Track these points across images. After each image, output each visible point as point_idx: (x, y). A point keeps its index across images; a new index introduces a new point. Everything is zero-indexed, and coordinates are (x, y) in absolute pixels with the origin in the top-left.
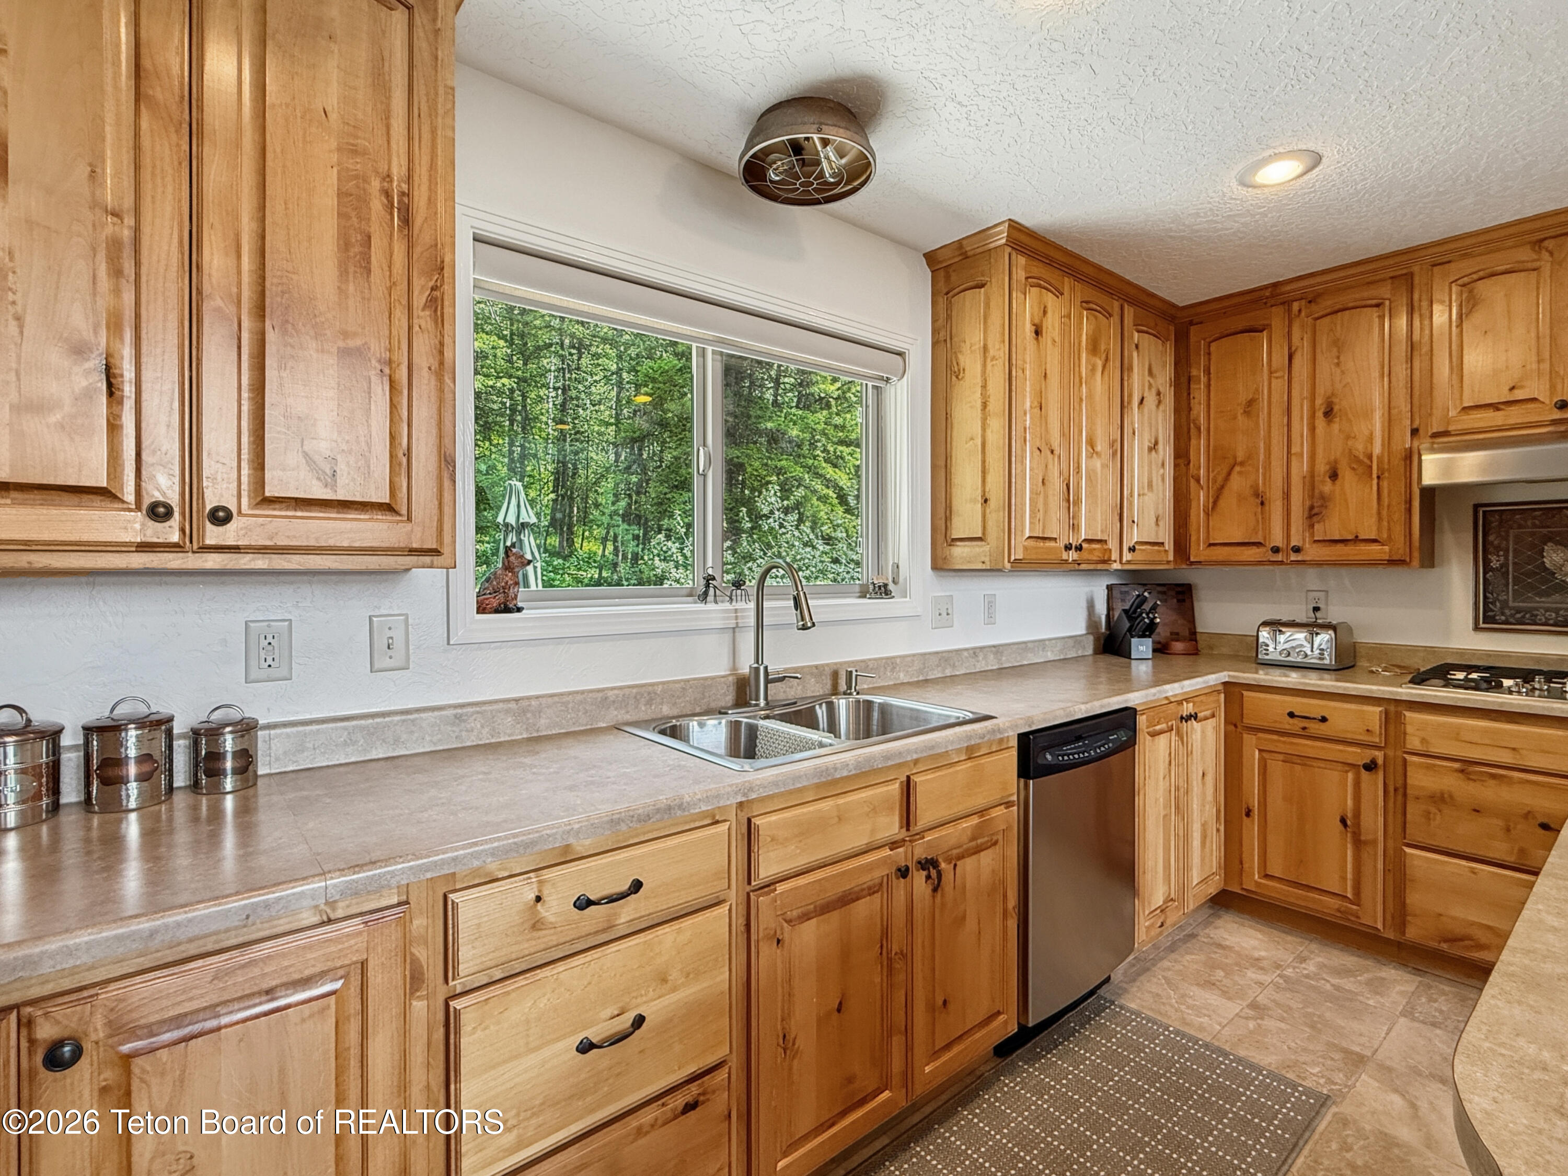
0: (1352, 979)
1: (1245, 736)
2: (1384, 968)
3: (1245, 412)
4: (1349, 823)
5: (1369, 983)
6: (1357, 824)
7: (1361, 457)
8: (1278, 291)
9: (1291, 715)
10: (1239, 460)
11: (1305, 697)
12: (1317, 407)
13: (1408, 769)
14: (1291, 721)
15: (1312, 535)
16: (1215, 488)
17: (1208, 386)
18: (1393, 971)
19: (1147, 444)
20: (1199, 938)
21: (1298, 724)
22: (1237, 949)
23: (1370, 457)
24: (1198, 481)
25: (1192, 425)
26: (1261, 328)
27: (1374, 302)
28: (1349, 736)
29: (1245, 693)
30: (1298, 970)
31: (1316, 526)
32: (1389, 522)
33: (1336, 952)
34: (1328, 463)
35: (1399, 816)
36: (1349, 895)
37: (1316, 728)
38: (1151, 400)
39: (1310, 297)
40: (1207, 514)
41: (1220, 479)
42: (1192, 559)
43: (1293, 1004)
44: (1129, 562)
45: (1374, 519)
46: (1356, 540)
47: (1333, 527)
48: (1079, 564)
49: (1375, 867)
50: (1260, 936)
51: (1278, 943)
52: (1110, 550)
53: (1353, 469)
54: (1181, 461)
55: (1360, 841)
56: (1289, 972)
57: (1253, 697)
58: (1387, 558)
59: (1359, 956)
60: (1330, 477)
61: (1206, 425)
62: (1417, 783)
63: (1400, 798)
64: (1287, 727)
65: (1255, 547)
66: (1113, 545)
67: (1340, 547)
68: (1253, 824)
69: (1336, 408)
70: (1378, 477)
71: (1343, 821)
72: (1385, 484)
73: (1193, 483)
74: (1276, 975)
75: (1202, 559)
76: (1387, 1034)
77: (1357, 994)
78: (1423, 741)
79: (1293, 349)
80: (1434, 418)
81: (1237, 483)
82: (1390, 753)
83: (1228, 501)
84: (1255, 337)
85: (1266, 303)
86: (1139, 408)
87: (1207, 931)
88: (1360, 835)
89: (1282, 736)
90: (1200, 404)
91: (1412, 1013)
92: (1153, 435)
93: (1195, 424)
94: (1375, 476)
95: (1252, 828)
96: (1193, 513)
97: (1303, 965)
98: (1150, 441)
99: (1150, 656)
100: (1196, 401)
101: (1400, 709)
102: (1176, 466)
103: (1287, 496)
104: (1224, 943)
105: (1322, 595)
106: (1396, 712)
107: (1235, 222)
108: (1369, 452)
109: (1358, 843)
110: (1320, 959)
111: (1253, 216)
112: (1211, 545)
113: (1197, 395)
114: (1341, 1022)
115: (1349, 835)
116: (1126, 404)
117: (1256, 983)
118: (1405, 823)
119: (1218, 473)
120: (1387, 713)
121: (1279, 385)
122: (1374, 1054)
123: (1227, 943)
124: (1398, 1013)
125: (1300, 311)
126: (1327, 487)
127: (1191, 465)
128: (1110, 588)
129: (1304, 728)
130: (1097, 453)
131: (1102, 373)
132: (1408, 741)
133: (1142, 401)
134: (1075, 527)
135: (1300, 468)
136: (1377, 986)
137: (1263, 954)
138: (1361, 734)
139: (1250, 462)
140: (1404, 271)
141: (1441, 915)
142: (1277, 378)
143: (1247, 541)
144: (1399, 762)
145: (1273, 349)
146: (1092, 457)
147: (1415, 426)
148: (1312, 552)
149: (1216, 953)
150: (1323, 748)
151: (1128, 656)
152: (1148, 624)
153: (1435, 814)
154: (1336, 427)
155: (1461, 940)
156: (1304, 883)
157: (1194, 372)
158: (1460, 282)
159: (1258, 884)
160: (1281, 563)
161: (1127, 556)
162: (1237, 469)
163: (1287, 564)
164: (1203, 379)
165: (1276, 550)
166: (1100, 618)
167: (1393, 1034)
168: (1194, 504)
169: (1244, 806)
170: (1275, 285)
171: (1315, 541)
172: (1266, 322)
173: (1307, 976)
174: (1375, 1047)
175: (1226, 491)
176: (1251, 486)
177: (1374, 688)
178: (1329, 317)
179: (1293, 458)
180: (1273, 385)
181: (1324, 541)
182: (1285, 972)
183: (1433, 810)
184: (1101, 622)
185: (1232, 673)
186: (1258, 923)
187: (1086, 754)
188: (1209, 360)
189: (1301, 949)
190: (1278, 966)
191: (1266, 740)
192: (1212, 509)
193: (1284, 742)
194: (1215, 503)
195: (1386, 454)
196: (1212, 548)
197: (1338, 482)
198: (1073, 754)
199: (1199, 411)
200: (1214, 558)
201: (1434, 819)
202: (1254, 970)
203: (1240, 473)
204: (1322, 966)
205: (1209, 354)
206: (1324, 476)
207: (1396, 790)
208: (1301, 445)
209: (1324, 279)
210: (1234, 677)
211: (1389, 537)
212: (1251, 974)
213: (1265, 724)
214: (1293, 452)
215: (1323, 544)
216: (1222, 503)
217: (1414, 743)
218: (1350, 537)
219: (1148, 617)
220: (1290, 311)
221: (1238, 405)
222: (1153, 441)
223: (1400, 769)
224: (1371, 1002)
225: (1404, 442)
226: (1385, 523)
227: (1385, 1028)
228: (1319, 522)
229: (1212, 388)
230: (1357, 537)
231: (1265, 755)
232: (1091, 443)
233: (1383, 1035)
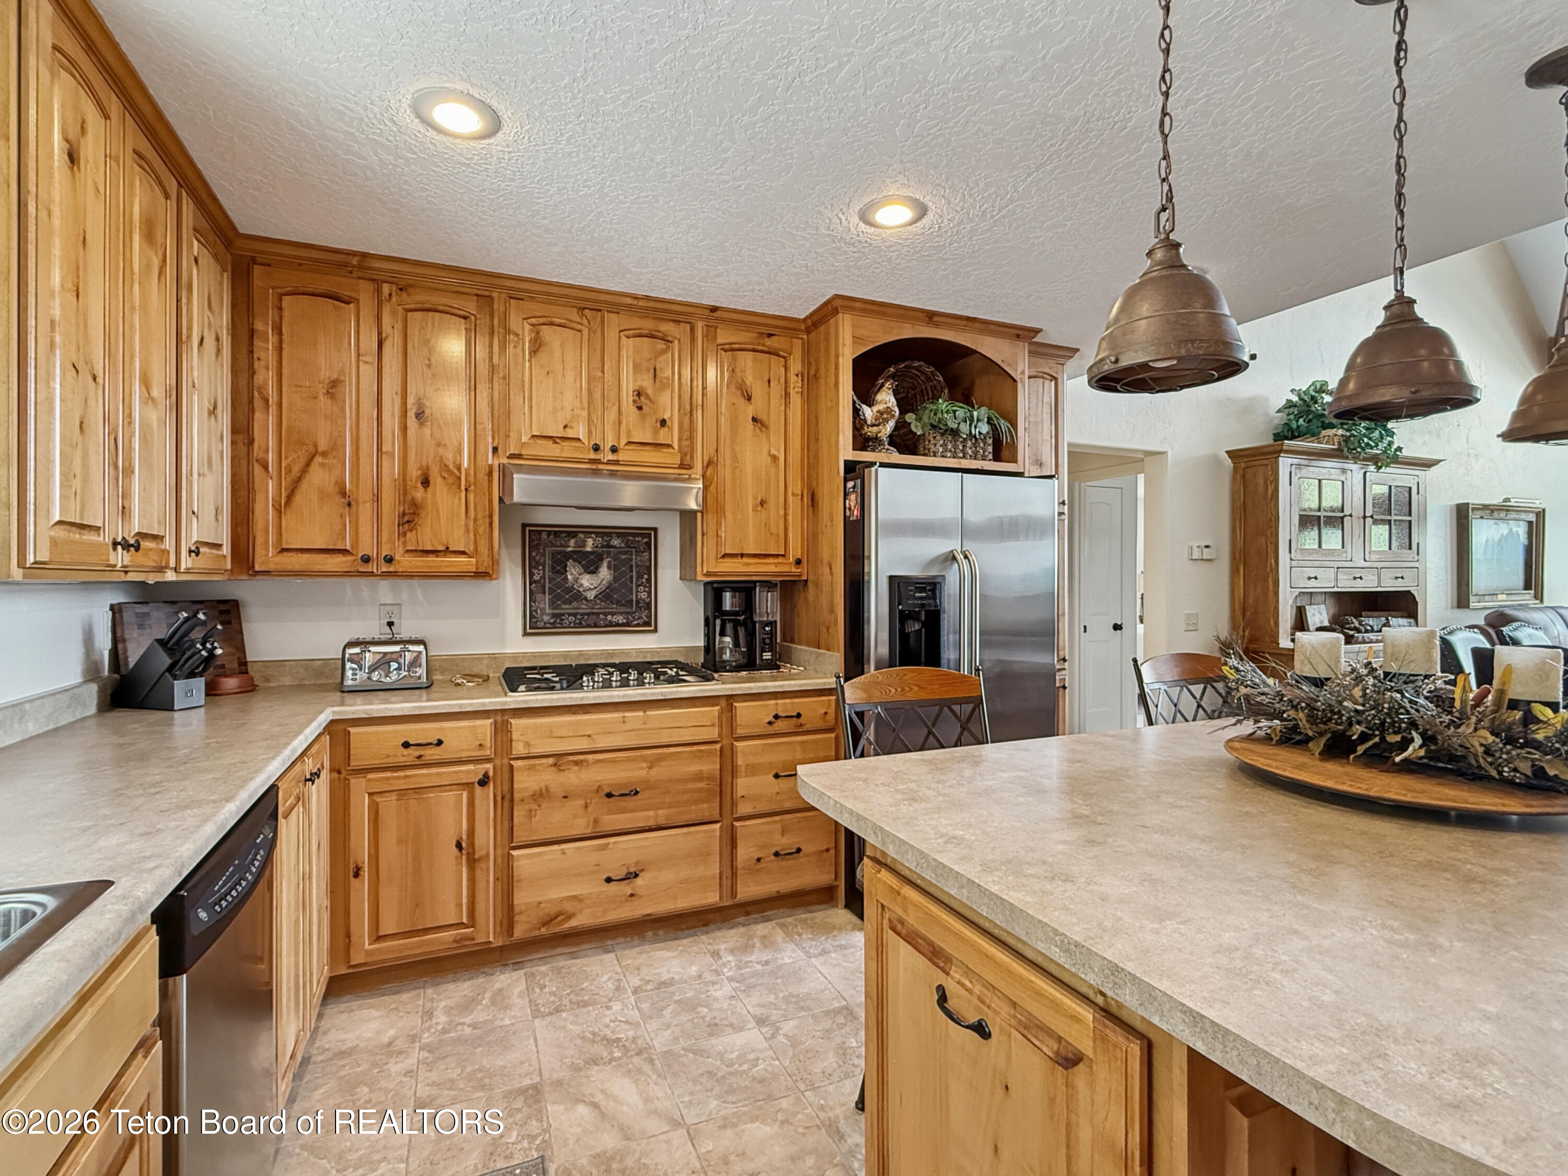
0: (480, 1007)
1: (353, 781)
2: (495, 978)
3: (328, 392)
4: (464, 845)
5: (493, 1002)
6: (472, 844)
7: (451, 467)
8: (367, 265)
9: (406, 745)
10: (321, 449)
11: (419, 722)
12: (409, 406)
13: (515, 774)
14: (406, 752)
15: (404, 543)
16: (289, 479)
17: (280, 349)
18: (502, 977)
19: (207, 405)
20: (313, 1060)
21: (413, 752)
22: (362, 1045)
23: (459, 468)
24: (266, 467)
25: (256, 394)
26: (346, 299)
27: (461, 313)
28: (464, 754)
29: (352, 730)
30: (433, 1030)
31: (409, 535)
32: (475, 535)
33: (451, 986)
34: (421, 468)
35: (506, 823)
36: (465, 921)
37: (431, 754)
38: (210, 342)
39: (402, 283)
40: (279, 511)
41: (296, 469)
42: (257, 568)
43: (454, 1074)
44: (188, 571)
45: (462, 532)
46: (447, 551)
47: (426, 537)
48: (126, 572)
49: (488, 881)
50: (375, 1013)
51: (397, 1009)
52: (168, 552)
53: (444, 478)
54: (240, 438)
55: (474, 860)
56: (427, 1038)
57: (361, 733)
58: (474, 570)
59: (471, 978)
60: (422, 483)
61: (276, 398)
62: (522, 786)
63: (506, 803)
64: (403, 759)
65: (340, 555)
66: (169, 544)
67: (431, 558)
68: (364, 884)
69: (427, 412)
70: (466, 490)
71: (459, 846)
72: (471, 497)
73: (257, 469)
74: (417, 1049)
75: (271, 567)
76: (536, 1046)
77: (492, 1021)
78: (527, 744)
79: (384, 335)
80: (511, 439)
81: (318, 477)
82: (498, 762)
83: (306, 495)
84: (340, 307)
85: (351, 272)
86: (199, 350)
87: (316, 1045)
88: (474, 853)
89: (395, 771)
90: (267, 368)
91: (538, 1010)
92: (213, 395)
93: (260, 393)
94: (463, 488)
95: (362, 889)
96: (258, 508)
97: (434, 1021)
98: (209, 402)
99: (203, 703)
100: (263, 363)
101: (506, 718)
102: (233, 443)
103: (377, 498)
104: (344, 1048)
105: (395, 609)
106: (503, 721)
107: (376, 154)
108: (458, 463)
109: (473, 862)
110: (443, 1004)
111: (398, 157)
112: (284, 550)
113: (262, 356)
114: (500, 1062)
115: (464, 857)
116: (184, 338)
117: (405, 1075)
118: (512, 828)
119: (294, 461)
120: (495, 723)
121: (368, 372)
122: (541, 1075)
123: (349, 1044)
124: (530, 1018)
125: (390, 295)
126: (419, 494)
127: (256, 445)
128: (116, 610)
129: (419, 757)
130: (153, 399)
131: (159, 279)
132: (514, 748)
133: (201, 343)
134: (125, 512)
135: (392, 469)
136: (500, 1001)
137: (392, 1032)
138: (474, 750)
139: (334, 454)
140: (486, 293)
141: (540, 903)
142: (366, 362)
143: (331, 547)
144: (506, 770)
145: (361, 329)
146: (146, 403)
147: (495, 445)
148: (405, 562)
149: (344, 1066)
150: (438, 774)
151: (169, 707)
152: (206, 658)
153: (536, 810)
154: (427, 431)
155: (556, 918)
156: (420, 928)
157: (259, 326)
158: (529, 321)
159: (369, 954)
160: (371, 574)
161: (186, 562)
162: (318, 459)
163: (377, 575)
164: (272, 339)
165: (366, 560)
166: (102, 655)
167: (540, 1042)
168: (259, 497)
169: (352, 866)
170: (364, 255)
171: (408, 551)
172: (354, 295)
173: (445, 1031)
174: (538, 1067)
175: (304, 485)
176: (336, 482)
177: (487, 700)
178: (420, 313)
179: (384, 456)
180: (361, 369)
181: (416, 551)
182: (423, 1041)
183: (534, 807)
184: (102, 662)
185: (336, 709)
186: (364, 998)
187: (244, 883)
188: (281, 318)
189: (421, 1002)
190: (413, 1038)
191: (377, 780)
192: (285, 505)
193: (398, 778)
194: (290, 498)
195: (472, 469)
196: (285, 554)
197: (430, 489)
198: (229, 893)
199: (266, 377)
200: (289, 568)
201: (535, 816)
202: (393, 1060)
203: (322, 465)
204: (448, 1010)
205: (280, 309)
206: (416, 482)
207: (503, 798)
208: (392, 444)
209: (417, 271)
210: (340, 713)
211: (476, 549)
212: (395, 1067)
213: (376, 762)
214: (384, 450)
215: (415, 554)
216: (298, 498)
217: (519, 748)
218: (441, 548)
219: (205, 648)
220: (379, 291)
221: (319, 382)
222: (213, 402)
223: (506, 776)
224: (507, 1022)
225: (487, 460)
226: (472, 536)
227: (532, 1041)
228: (411, 530)
229: (285, 353)
230: (447, 548)
231: (378, 799)
232: (146, 383)
233: (535, 1050)
